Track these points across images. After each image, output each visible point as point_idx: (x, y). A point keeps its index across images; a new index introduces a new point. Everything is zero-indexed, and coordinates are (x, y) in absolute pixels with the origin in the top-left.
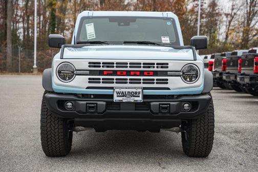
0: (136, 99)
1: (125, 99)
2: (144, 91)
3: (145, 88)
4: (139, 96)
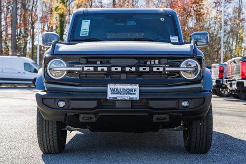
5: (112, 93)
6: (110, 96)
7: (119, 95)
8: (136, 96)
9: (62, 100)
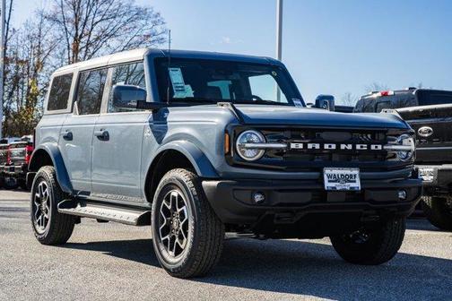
5: (329, 181)
6: (328, 185)
7: (338, 184)
8: (357, 185)
9: (259, 192)
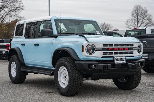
0: (123, 62)
1: (119, 62)
2: (126, 58)
3: (126, 56)
4: (124, 61)
